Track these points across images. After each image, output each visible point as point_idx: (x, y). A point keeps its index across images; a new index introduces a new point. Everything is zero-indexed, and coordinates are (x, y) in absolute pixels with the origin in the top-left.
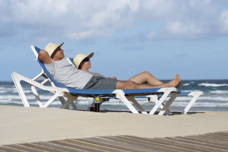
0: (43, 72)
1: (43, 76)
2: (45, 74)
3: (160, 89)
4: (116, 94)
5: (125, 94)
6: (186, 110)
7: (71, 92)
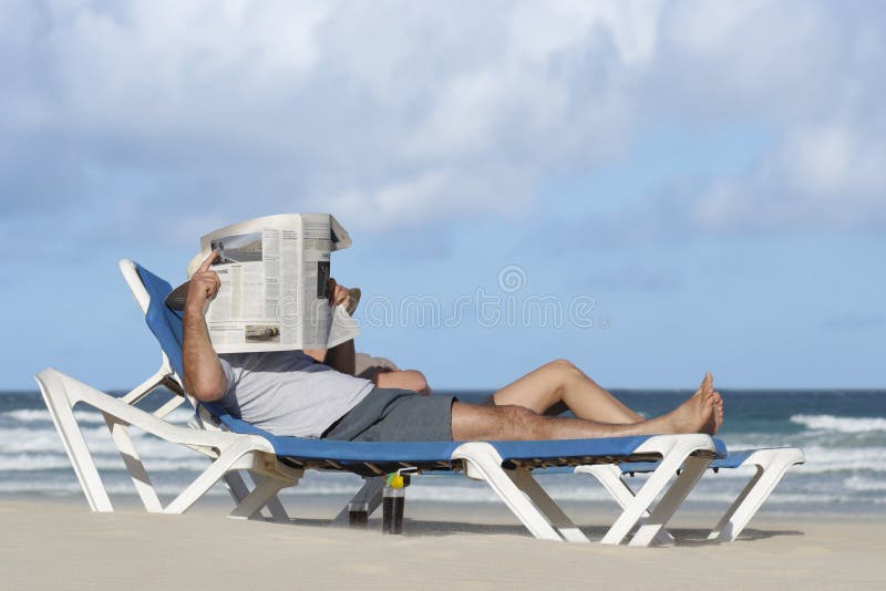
0: (165, 368)
1: (166, 384)
2: (176, 377)
3: (647, 442)
4: (466, 460)
5: (501, 461)
6: (740, 520)
7: (282, 452)
